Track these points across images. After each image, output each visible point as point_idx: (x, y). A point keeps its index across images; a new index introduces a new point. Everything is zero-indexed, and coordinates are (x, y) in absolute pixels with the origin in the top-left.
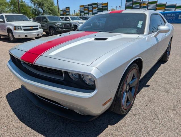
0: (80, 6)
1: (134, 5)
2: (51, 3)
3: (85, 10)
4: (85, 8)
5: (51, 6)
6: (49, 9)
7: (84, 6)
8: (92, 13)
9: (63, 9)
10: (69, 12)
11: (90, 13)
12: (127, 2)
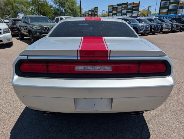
0: (109, 6)
1: (170, 5)
2: (72, 2)
3: (114, 10)
4: (113, 8)
5: (72, 6)
6: (70, 9)
7: (113, 6)
8: (120, 14)
9: (91, 9)
10: (97, 12)
11: (118, 14)
12: (162, 2)
